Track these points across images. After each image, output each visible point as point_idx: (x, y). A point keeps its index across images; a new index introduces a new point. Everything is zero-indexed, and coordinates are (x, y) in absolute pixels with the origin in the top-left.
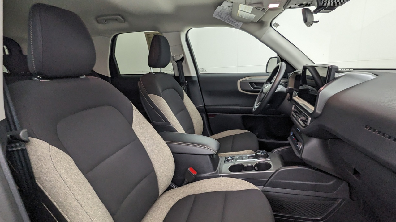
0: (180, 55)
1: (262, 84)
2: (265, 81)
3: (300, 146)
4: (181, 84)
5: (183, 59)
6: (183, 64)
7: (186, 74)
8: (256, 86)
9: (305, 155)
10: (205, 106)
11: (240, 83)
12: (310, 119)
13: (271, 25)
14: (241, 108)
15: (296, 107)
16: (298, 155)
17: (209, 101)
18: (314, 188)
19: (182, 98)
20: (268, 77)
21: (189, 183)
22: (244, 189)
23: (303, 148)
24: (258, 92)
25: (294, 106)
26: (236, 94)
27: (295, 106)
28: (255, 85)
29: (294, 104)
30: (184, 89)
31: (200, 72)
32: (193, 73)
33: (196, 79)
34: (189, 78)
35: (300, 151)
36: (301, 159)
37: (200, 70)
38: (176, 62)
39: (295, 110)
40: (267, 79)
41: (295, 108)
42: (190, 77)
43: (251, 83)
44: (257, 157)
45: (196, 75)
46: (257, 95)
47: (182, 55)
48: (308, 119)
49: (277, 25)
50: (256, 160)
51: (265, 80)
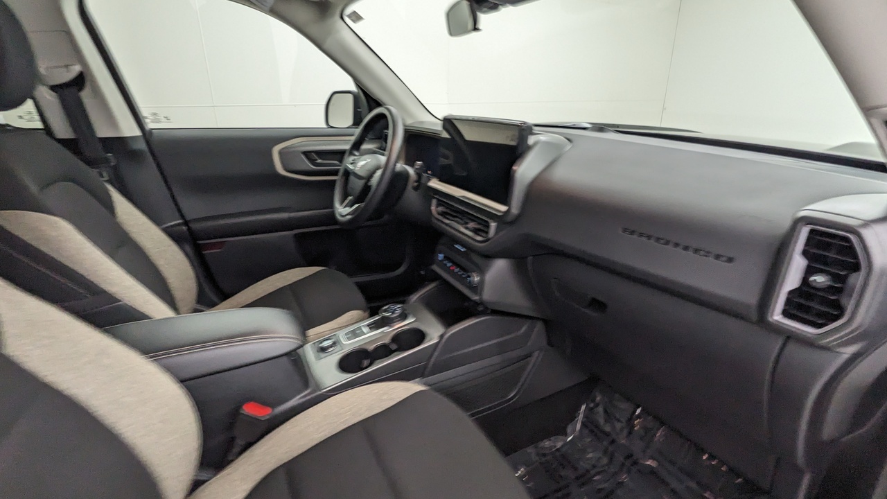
0: (67, 66)
1: (340, 155)
2: (347, 147)
3: (476, 279)
4: (90, 163)
5: (80, 81)
6: (86, 95)
7: (103, 131)
8: (319, 161)
9: (487, 295)
10: (186, 223)
11: (281, 153)
12: (493, 225)
13: (342, 18)
14: (293, 215)
15: (440, 203)
16: (475, 298)
17: (195, 207)
18: (501, 348)
19: (110, 207)
20: (353, 139)
21: (249, 445)
22: (399, 400)
23: (482, 282)
24: (335, 173)
25: (434, 202)
26: (273, 181)
27: (439, 200)
28: (317, 158)
29: (435, 198)
30: (106, 179)
31: (150, 125)
32: (129, 129)
33: (142, 146)
34: (118, 144)
35: (476, 289)
36: (481, 303)
37: (146, 118)
38: (54, 88)
39: (440, 209)
40: (352, 143)
41: (438, 205)
42: (122, 141)
43: (306, 154)
44: (385, 322)
45: (138, 133)
46: (334, 181)
47: (77, 69)
48: (488, 226)
49: (356, 17)
50: (386, 329)
51: (347, 143)
